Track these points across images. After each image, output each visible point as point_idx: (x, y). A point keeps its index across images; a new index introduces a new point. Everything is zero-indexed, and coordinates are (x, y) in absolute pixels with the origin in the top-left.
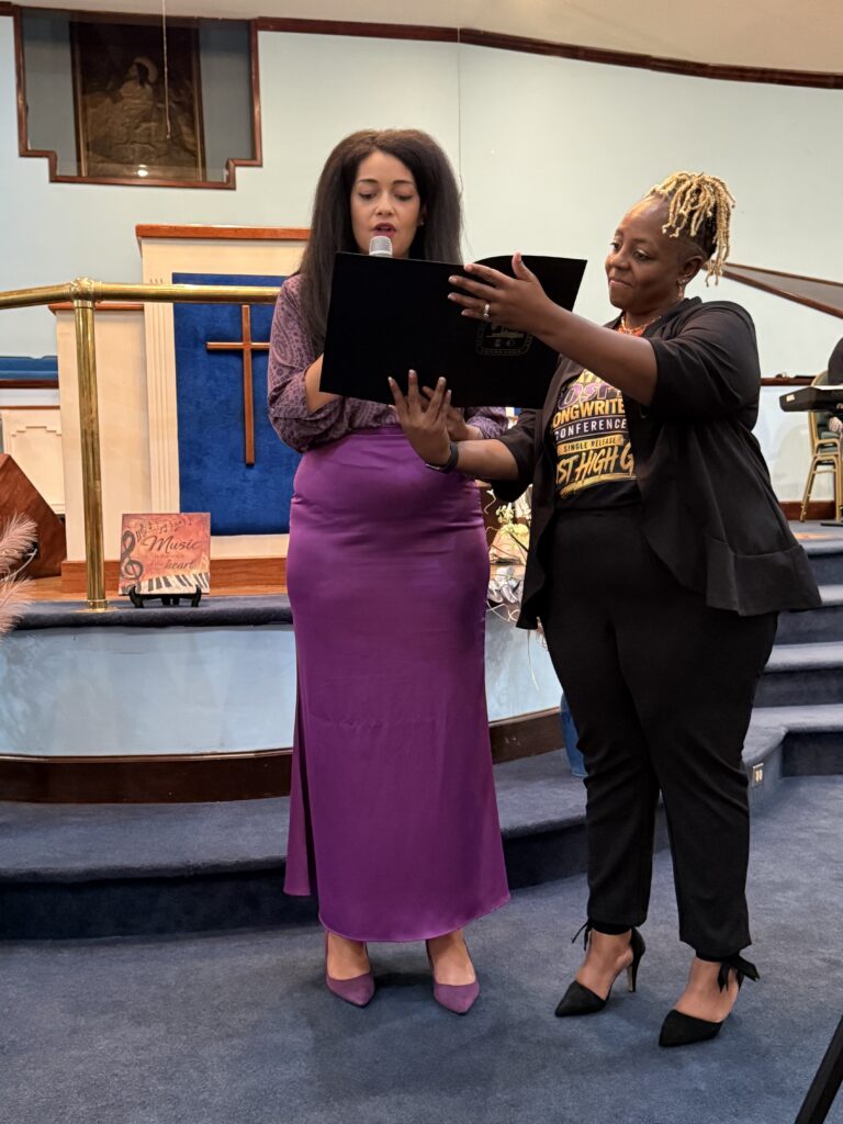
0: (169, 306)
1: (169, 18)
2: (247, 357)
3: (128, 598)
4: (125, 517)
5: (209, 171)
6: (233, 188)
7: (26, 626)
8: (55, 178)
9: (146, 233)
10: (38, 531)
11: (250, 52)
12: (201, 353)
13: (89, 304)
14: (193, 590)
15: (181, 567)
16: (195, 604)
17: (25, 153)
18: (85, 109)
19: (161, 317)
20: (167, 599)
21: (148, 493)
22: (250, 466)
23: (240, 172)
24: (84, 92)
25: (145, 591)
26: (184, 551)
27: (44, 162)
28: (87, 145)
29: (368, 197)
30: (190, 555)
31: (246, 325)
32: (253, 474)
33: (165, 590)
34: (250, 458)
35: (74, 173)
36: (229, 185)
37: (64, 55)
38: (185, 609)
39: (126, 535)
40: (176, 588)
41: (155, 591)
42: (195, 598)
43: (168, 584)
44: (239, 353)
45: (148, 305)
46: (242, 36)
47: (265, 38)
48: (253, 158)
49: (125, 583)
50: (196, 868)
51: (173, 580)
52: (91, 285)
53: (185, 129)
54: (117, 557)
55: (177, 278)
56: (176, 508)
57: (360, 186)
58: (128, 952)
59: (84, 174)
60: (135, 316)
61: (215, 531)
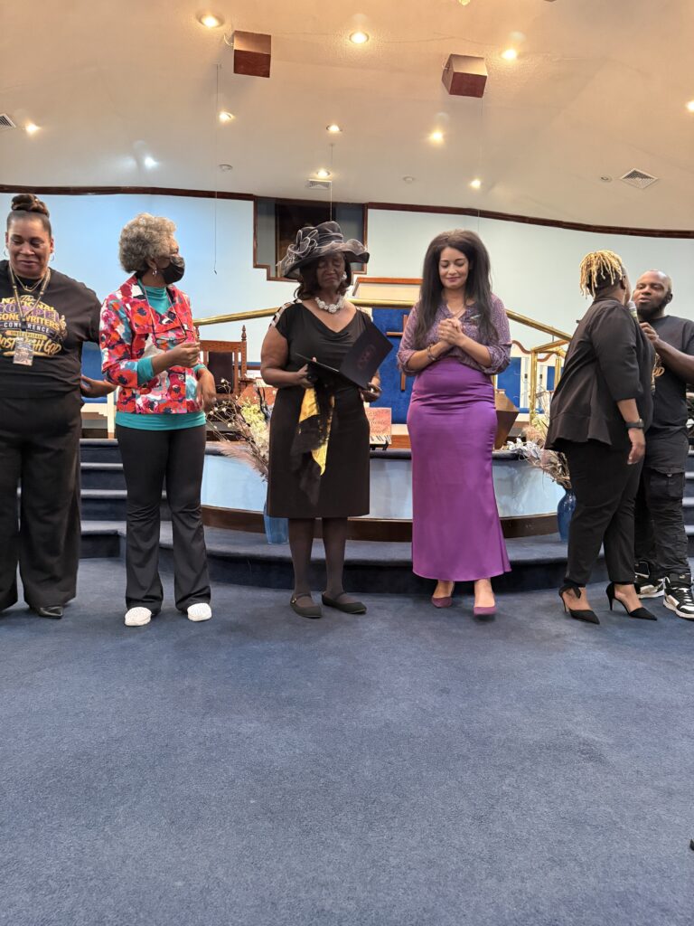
8: (269, 279)
11: (364, 219)
17: (256, 266)
18: (281, 247)
24: (281, 239)
27: (265, 271)
35: (275, 276)
37: (272, 221)
47: (370, 212)
57: (442, 263)
59: (279, 276)
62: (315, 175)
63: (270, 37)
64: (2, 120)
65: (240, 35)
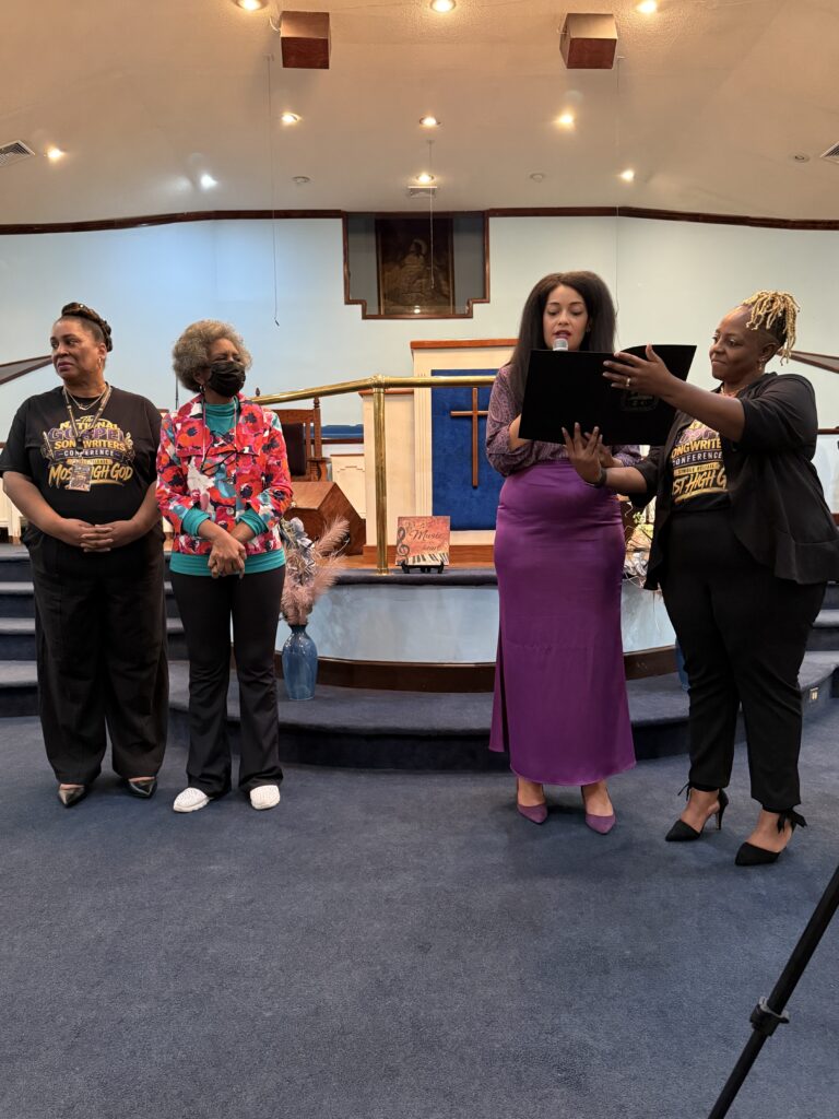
0: (429, 390)
1: (435, 214)
2: (475, 420)
3: (400, 567)
4: (400, 519)
5: (456, 307)
6: (471, 317)
7: (342, 582)
8: (365, 317)
9: (417, 346)
10: (350, 526)
11: (484, 232)
12: (447, 418)
13: (382, 390)
14: (439, 563)
15: (433, 549)
16: (440, 572)
17: (348, 302)
18: (383, 273)
19: (424, 397)
20: (424, 569)
21: (413, 504)
22: (475, 488)
23: (476, 307)
24: (383, 263)
25: (410, 563)
26: (435, 540)
27: (359, 307)
28: (385, 297)
29: (553, 314)
30: (438, 542)
31: (475, 401)
32: (477, 493)
33: (422, 563)
34: (475, 483)
35: (376, 313)
36: (469, 315)
37: (372, 240)
38: (434, 574)
39: (401, 529)
40: (429, 562)
41: (417, 564)
42: (440, 568)
43: (424, 560)
44: (470, 418)
45: (416, 390)
46: (479, 221)
47: (494, 222)
48: (484, 297)
49: (399, 558)
51: (426, 556)
52: (383, 379)
53: (443, 282)
54: (394, 543)
55: (434, 373)
56: (430, 514)
58: (399, 778)
59: (382, 313)
60: (408, 397)
61: (453, 528)
62: (415, 180)
63: (327, 14)
64: (18, 149)
65: (288, 16)
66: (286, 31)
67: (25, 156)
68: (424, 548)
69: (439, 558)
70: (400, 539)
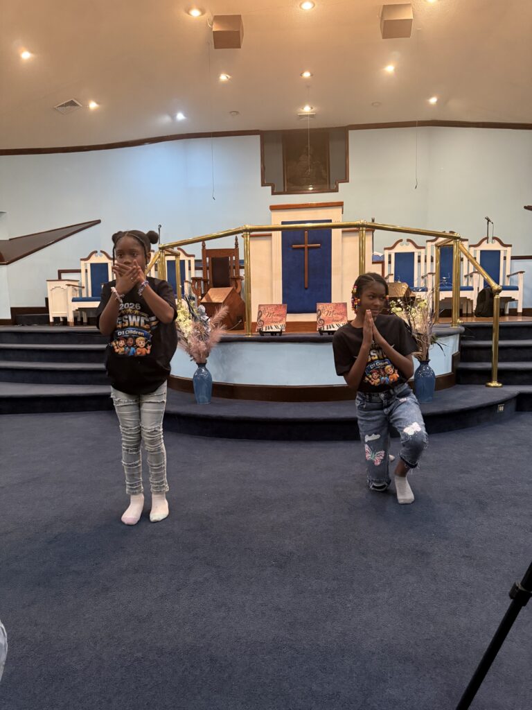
0: (280, 232)
2: (306, 250)
3: (258, 333)
4: (260, 306)
6: (338, 191)
7: (224, 341)
9: (273, 208)
10: (229, 310)
11: (346, 139)
12: (291, 249)
13: (248, 233)
14: (279, 330)
15: (276, 322)
16: (280, 335)
18: (287, 167)
19: (277, 235)
20: (273, 333)
21: (272, 299)
22: (306, 289)
23: (341, 185)
25: (264, 330)
26: (278, 317)
27: (270, 188)
28: (287, 181)
30: (279, 318)
31: (306, 239)
32: (307, 292)
33: (271, 330)
34: (306, 286)
35: (282, 190)
36: (336, 190)
37: (280, 147)
38: (277, 336)
39: (260, 311)
40: (275, 330)
41: (268, 330)
42: (281, 332)
43: (272, 328)
44: (303, 248)
45: (273, 233)
47: (350, 132)
48: (346, 180)
49: (258, 328)
50: (270, 419)
51: (273, 327)
52: (248, 227)
53: (323, 171)
54: (256, 321)
55: (283, 223)
56: (281, 303)
59: (286, 190)
60: (269, 238)
61: (288, 312)
62: (301, 110)
63: (240, 16)
64: (72, 103)
65: (218, 19)
66: (216, 28)
67: (76, 107)
68: (272, 322)
69: (280, 327)
70: (259, 317)
